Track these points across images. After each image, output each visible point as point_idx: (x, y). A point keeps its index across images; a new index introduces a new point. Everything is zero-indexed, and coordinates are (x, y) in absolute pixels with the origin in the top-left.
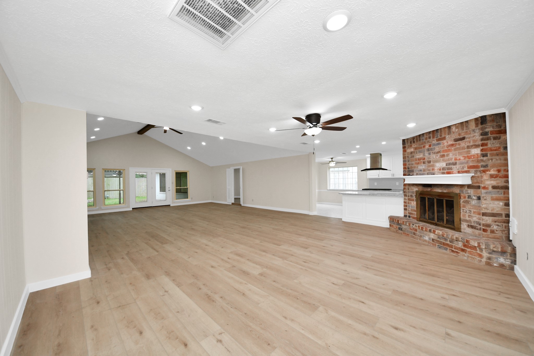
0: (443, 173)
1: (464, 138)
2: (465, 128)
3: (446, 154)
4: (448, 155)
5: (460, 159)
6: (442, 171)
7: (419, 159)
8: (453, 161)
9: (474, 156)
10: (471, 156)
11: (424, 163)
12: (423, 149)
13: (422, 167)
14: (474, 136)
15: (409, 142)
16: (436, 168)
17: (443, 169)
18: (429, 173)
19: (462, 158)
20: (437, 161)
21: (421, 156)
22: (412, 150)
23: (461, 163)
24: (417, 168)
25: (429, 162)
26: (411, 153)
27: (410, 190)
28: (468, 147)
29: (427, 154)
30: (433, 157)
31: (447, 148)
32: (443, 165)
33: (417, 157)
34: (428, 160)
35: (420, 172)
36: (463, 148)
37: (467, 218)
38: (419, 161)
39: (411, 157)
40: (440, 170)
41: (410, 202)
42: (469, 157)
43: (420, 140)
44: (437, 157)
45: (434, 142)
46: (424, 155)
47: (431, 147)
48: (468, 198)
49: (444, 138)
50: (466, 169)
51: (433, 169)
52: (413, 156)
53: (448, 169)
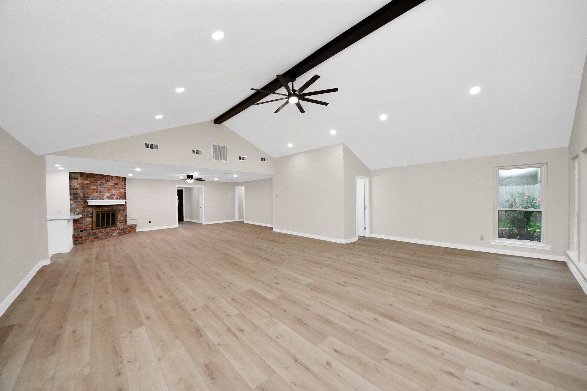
0: (109, 199)
1: (118, 184)
2: (118, 180)
3: (110, 189)
4: (111, 190)
5: (116, 193)
6: (108, 198)
7: (94, 189)
8: (113, 193)
9: (122, 192)
10: (121, 192)
11: (97, 192)
12: (96, 183)
13: (95, 195)
14: (121, 184)
15: (85, 175)
16: (105, 196)
17: (109, 197)
18: (101, 199)
19: (117, 193)
20: (105, 193)
21: (95, 187)
22: (88, 182)
23: (117, 195)
24: (92, 195)
25: (101, 192)
26: (87, 184)
27: (86, 210)
28: (120, 188)
29: (99, 187)
30: (103, 190)
31: (111, 186)
32: (109, 195)
33: (92, 188)
34: (100, 191)
35: (94, 198)
36: (118, 188)
37: (119, 220)
38: (93, 191)
39: (87, 187)
40: (107, 197)
41: (85, 219)
42: (120, 193)
43: (94, 177)
44: (106, 190)
45: (103, 181)
46: (97, 187)
47: (102, 184)
48: (120, 210)
49: (109, 181)
50: (119, 198)
51: (103, 197)
52: (89, 187)
53: (111, 197)
